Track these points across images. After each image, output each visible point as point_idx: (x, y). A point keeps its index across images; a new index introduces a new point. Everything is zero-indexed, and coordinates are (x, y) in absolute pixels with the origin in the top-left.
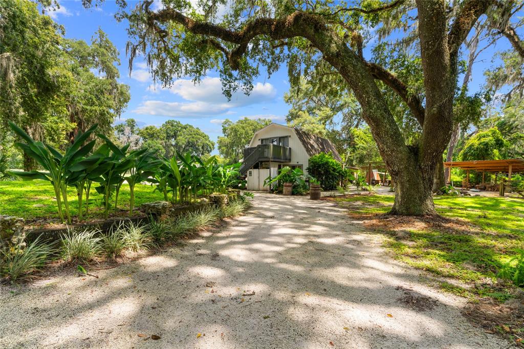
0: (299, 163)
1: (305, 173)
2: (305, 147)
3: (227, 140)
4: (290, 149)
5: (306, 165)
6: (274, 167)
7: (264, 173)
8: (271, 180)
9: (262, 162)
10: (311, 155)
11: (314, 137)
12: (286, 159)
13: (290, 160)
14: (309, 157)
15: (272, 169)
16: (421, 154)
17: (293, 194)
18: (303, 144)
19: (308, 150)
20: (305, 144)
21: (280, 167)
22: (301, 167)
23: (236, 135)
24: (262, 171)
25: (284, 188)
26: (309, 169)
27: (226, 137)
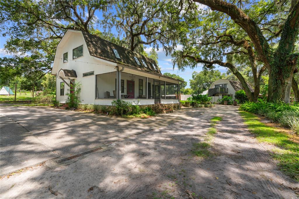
0: (231, 94)
1: (234, 98)
2: (234, 88)
3: (195, 81)
4: (227, 88)
5: (234, 95)
6: (221, 95)
7: (217, 98)
8: (219, 100)
9: (216, 94)
10: (236, 91)
11: (239, 83)
12: (226, 92)
13: (227, 93)
14: (235, 92)
15: (220, 96)
16: (254, 94)
17: (228, 105)
18: (233, 87)
19: (235, 89)
20: (233, 86)
21: (223, 95)
22: (232, 95)
23: (200, 79)
24: (216, 97)
25: (224, 103)
26: (236, 96)
27: (194, 80)
